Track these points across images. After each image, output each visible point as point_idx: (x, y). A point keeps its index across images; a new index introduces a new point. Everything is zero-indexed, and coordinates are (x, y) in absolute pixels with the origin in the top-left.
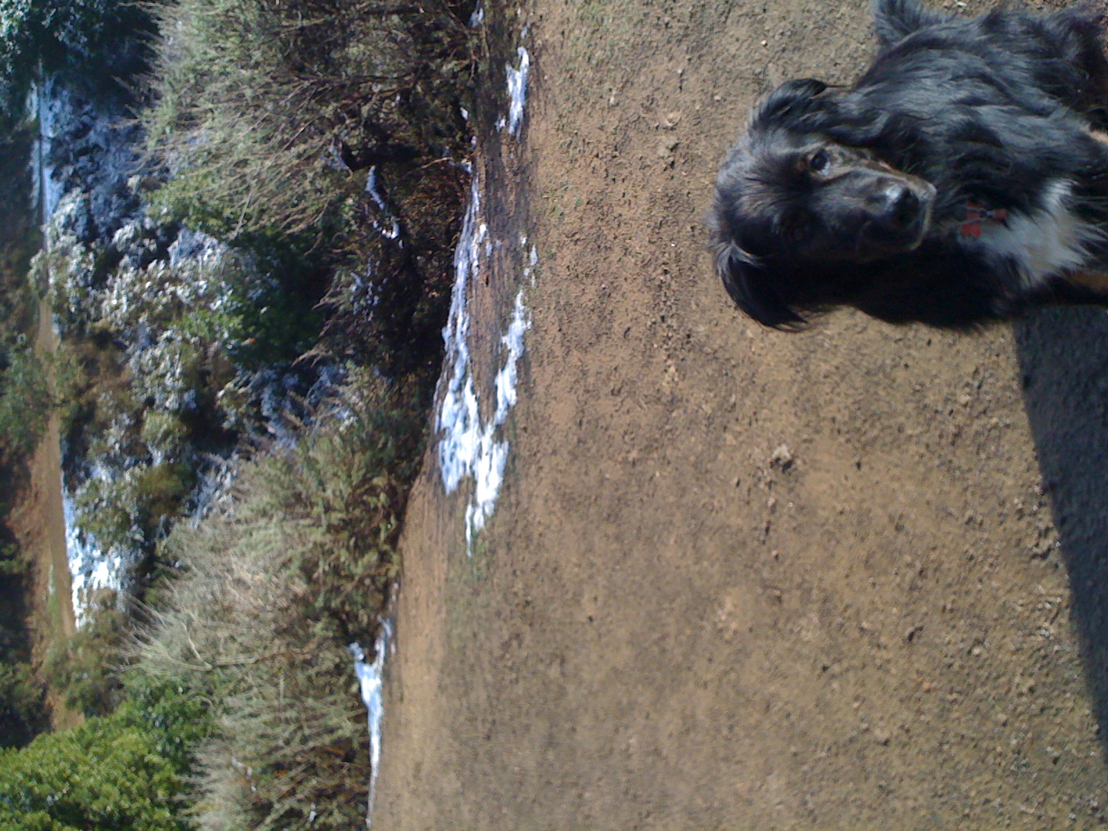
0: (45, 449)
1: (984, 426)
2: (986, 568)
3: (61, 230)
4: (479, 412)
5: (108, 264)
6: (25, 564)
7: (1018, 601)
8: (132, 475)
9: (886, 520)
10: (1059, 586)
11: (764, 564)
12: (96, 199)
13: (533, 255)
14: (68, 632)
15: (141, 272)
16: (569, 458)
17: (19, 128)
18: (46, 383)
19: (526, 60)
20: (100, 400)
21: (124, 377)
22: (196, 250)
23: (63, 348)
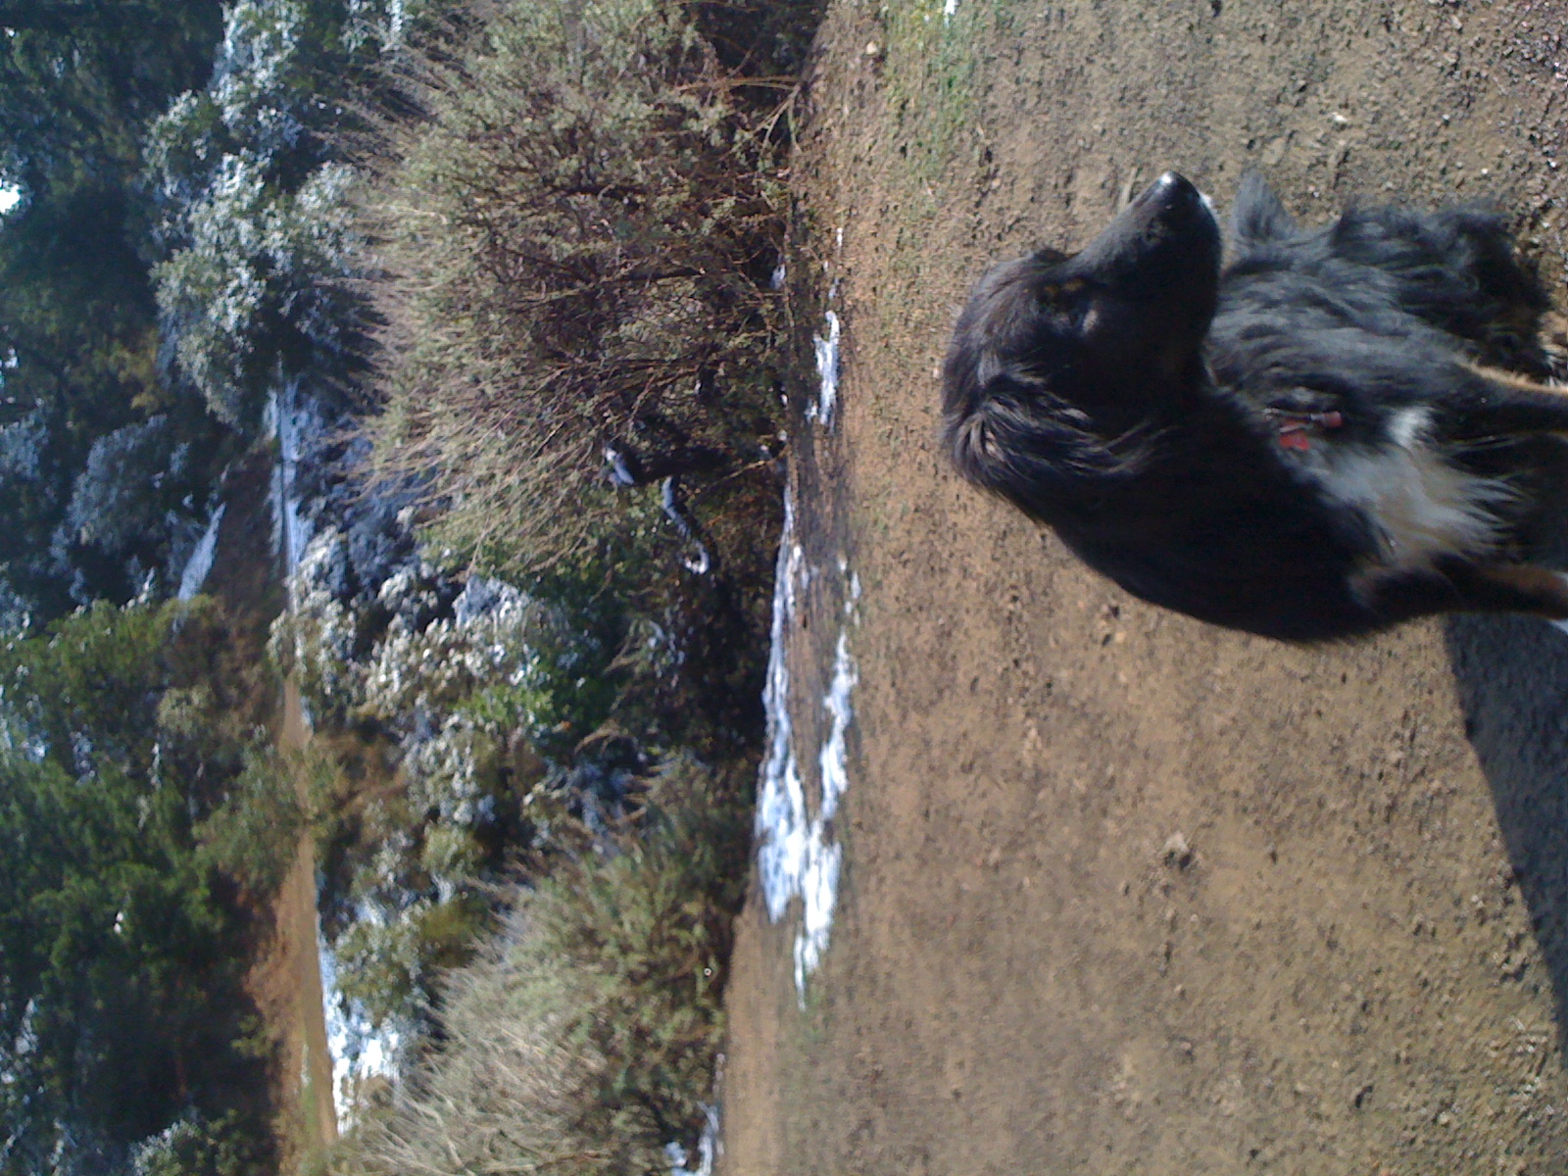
0: (294, 882)
1: (1423, 794)
2: (1446, 997)
3: (310, 584)
4: (805, 805)
5: (374, 627)
6: (269, 1045)
7: (1489, 1042)
8: (412, 915)
9: (1314, 933)
10: (1542, 1019)
11: (1168, 1004)
12: (356, 540)
13: (855, 584)
14: (329, 1139)
15: (417, 636)
16: (914, 862)
17: (254, 449)
18: (294, 792)
19: (835, 326)
20: (367, 813)
21: (399, 781)
22: (489, 605)
23: (317, 743)
